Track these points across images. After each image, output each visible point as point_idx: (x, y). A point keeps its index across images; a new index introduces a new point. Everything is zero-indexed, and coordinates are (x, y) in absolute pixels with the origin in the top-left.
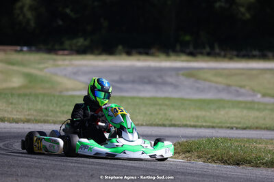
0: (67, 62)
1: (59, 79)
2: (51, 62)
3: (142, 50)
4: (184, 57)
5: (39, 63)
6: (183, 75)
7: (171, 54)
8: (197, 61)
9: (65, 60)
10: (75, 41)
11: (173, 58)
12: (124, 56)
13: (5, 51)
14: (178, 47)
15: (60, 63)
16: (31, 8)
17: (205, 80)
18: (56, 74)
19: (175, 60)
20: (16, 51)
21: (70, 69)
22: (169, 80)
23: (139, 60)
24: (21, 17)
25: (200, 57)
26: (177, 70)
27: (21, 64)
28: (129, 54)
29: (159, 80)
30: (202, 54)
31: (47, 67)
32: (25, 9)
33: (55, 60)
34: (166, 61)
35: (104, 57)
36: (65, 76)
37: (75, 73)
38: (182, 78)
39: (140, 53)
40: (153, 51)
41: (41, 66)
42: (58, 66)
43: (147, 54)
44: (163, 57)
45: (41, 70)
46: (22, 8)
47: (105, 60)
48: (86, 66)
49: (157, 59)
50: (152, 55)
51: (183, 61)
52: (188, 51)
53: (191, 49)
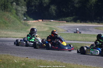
0: (63, 24)
1: (59, 29)
2: (58, 24)
3: (84, 21)
4: (96, 23)
5: (55, 24)
6: (95, 28)
7: (93, 22)
8: (100, 25)
9: (62, 24)
10: (66, 19)
11: (93, 23)
12: (79, 23)
13: (46, 21)
14: (95, 21)
15: (61, 24)
16: (54, 9)
17: (100, 30)
18: (59, 28)
19: (94, 24)
20: (49, 21)
21: (63, 26)
22: (90, 29)
23: (83, 24)
24: (51, 12)
25: (101, 23)
26: (93, 27)
27: (50, 25)
28: (81, 22)
29: (87, 30)
30: (101, 22)
31: (56, 26)
32: (52, 10)
33: (59, 24)
34: (91, 24)
35: (74, 23)
36: (61, 28)
37: (64, 27)
38: (94, 29)
39: (84, 22)
40: (88, 21)
41: (55, 25)
42: (60, 25)
43: (86, 22)
44: (90, 23)
45: (55, 26)
46: (51, 9)
47: (74, 24)
48: (68, 25)
49: (89, 24)
50: (87, 23)
51: (96, 24)
52: (97, 22)
53: (99, 21)
